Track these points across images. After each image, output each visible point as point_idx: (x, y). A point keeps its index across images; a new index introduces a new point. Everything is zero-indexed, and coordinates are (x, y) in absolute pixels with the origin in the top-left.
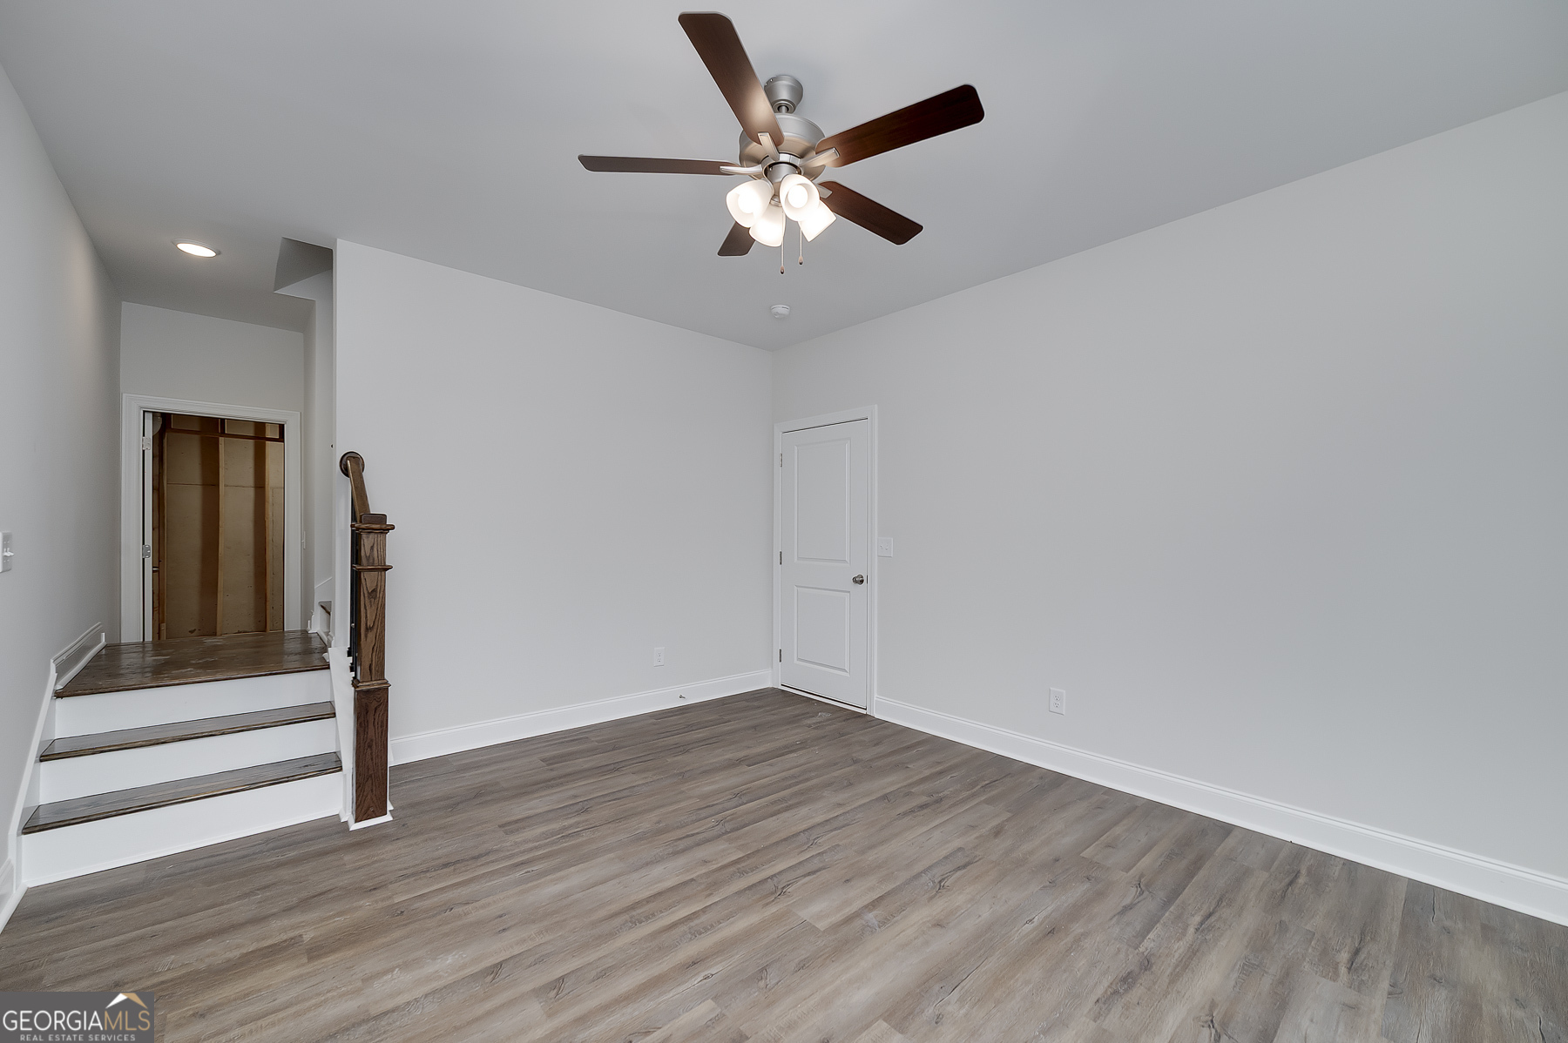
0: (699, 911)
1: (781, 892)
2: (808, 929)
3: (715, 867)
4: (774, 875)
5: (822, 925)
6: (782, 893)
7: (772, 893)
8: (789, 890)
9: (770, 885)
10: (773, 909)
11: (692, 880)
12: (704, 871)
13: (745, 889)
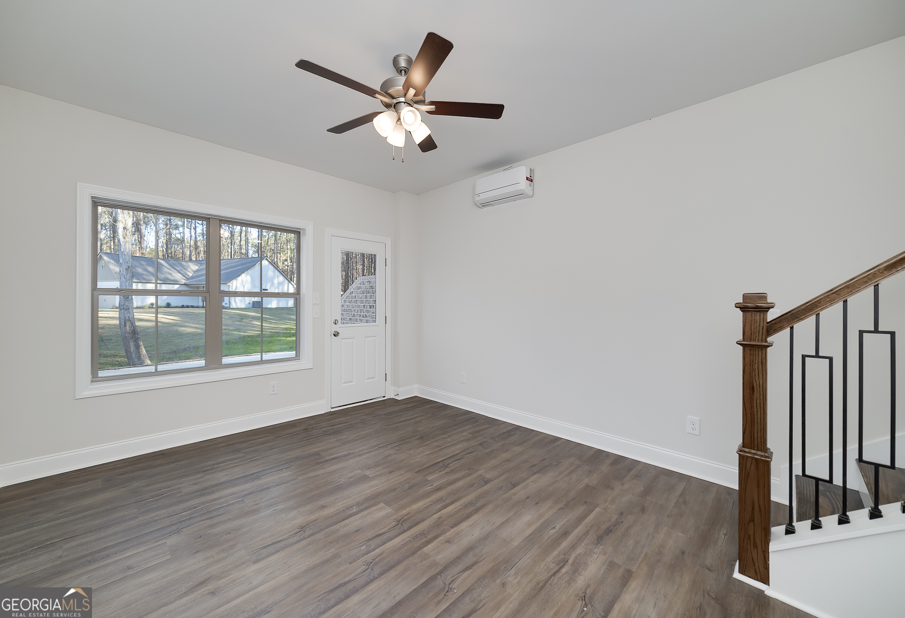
0: (443, 509)
1: (400, 522)
2: (388, 503)
3: (441, 538)
4: (402, 533)
5: (382, 505)
6: (398, 521)
7: (405, 521)
8: (395, 523)
9: (406, 526)
10: (404, 512)
11: (452, 527)
12: (447, 534)
13: (420, 522)
